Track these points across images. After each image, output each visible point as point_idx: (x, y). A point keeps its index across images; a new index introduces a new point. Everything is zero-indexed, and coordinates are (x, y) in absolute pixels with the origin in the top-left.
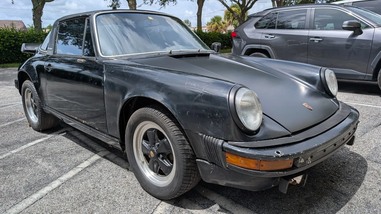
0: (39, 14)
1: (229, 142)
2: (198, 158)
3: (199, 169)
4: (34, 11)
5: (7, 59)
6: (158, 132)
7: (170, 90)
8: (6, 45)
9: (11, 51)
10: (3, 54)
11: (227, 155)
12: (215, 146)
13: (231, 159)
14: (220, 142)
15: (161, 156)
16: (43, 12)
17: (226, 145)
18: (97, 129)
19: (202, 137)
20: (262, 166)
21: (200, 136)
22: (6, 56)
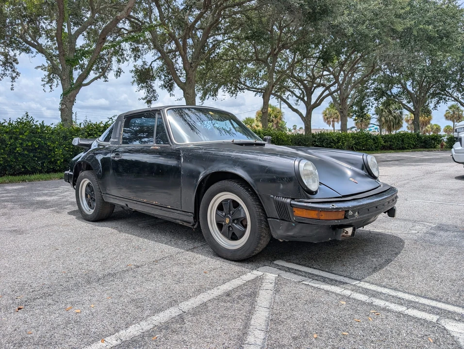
0: (70, 102)
1: (295, 200)
2: (269, 218)
3: (270, 227)
4: (63, 98)
5: (24, 167)
6: (234, 202)
7: (245, 164)
8: (27, 145)
9: (32, 155)
10: (20, 159)
11: (294, 209)
12: (284, 204)
13: (298, 213)
14: (289, 201)
15: (236, 221)
16: (75, 99)
17: (293, 202)
18: (169, 207)
19: (273, 198)
20: (322, 215)
21: (272, 197)
22: (23, 163)
